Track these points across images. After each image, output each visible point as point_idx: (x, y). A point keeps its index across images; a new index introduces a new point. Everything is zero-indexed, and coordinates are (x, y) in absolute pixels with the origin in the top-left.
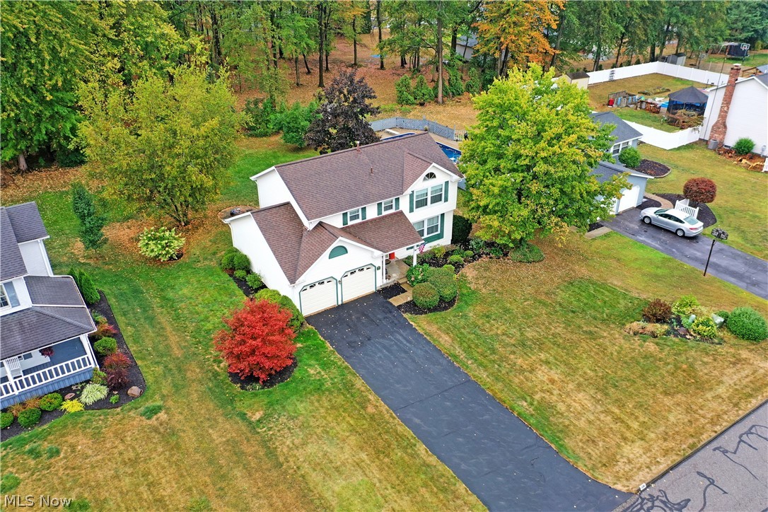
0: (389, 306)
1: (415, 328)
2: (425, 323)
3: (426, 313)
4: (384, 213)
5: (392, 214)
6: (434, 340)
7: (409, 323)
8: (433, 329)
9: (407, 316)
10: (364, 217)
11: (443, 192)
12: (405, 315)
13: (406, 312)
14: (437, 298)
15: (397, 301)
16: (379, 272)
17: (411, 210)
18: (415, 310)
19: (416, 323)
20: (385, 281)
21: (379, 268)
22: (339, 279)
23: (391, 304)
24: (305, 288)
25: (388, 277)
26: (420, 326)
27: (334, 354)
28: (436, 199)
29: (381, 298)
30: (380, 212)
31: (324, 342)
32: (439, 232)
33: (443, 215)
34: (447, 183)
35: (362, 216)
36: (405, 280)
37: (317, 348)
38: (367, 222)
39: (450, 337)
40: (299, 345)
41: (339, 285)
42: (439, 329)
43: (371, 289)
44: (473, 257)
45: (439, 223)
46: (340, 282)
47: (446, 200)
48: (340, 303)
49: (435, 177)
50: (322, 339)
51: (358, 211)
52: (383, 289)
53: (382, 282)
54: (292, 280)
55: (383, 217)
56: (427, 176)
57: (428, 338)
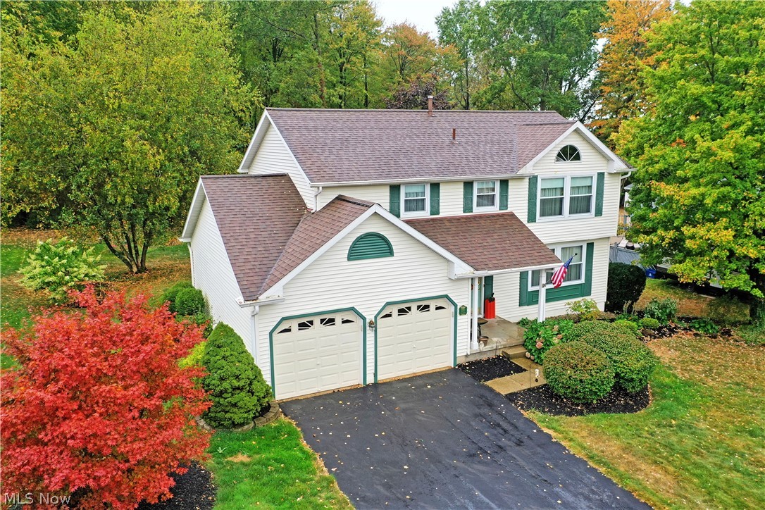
0: (488, 394)
1: (557, 443)
2: (585, 433)
3: (581, 413)
4: (477, 210)
5: (493, 216)
6: (621, 477)
7: (540, 431)
8: (612, 448)
9: (533, 415)
10: (435, 210)
11: (594, 193)
12: (527, 414)
13: (529, 407)
14: (609, 374)
15: (504, 385)
16: (463, 320)
17: (532, 218)
18: (550, 405)
19: (560, 432)
20: (476, 346)
21: (463, 311)
22: (370, 317)
23: (491, 390)
24: (284, 326)
25: (483, 338)
26: (571, 440)
27: (328, 487)
28: (581, 206)
29: (466, 378)
30: (467, 207)
31: (308, 456)
32: (582, 281)
33: (590, 246)
34: (601, 175)
35: (432, 206)
36: (521, 350)
37: (287, 470)
38: (441, 220)
39: (666, 472)
40: (242, 458)
41: (370, 334)
42: (627, 449)
43: (445, 362)
44: (659, 329)
45: (584, 262)
46: (373, 325)
47: (599, 212)
48: (370, 380)
49: (578, 158)
50: (307, 448)
51: (423, 193)
52: (471, 364)
53: (469, 347)
54: (251, 293)
55: (475, 217)
56: (564, 150)
57: (602, 470)
